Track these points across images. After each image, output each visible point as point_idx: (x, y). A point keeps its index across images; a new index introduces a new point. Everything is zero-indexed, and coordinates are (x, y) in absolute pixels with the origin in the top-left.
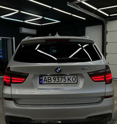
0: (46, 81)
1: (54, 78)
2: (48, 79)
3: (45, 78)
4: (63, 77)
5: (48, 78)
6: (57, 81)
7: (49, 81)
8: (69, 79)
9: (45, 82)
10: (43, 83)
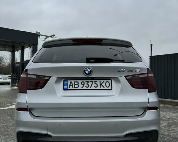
0: (72, 86)
1: (83, 83)
2: (75, 84)
3: (71, 82)
4: (94, 81)
5: (75, 82)
6: (86, 87)
7: (76, 86)
8: (101, 85)
9: (71, 88)
10: (68, 89)
